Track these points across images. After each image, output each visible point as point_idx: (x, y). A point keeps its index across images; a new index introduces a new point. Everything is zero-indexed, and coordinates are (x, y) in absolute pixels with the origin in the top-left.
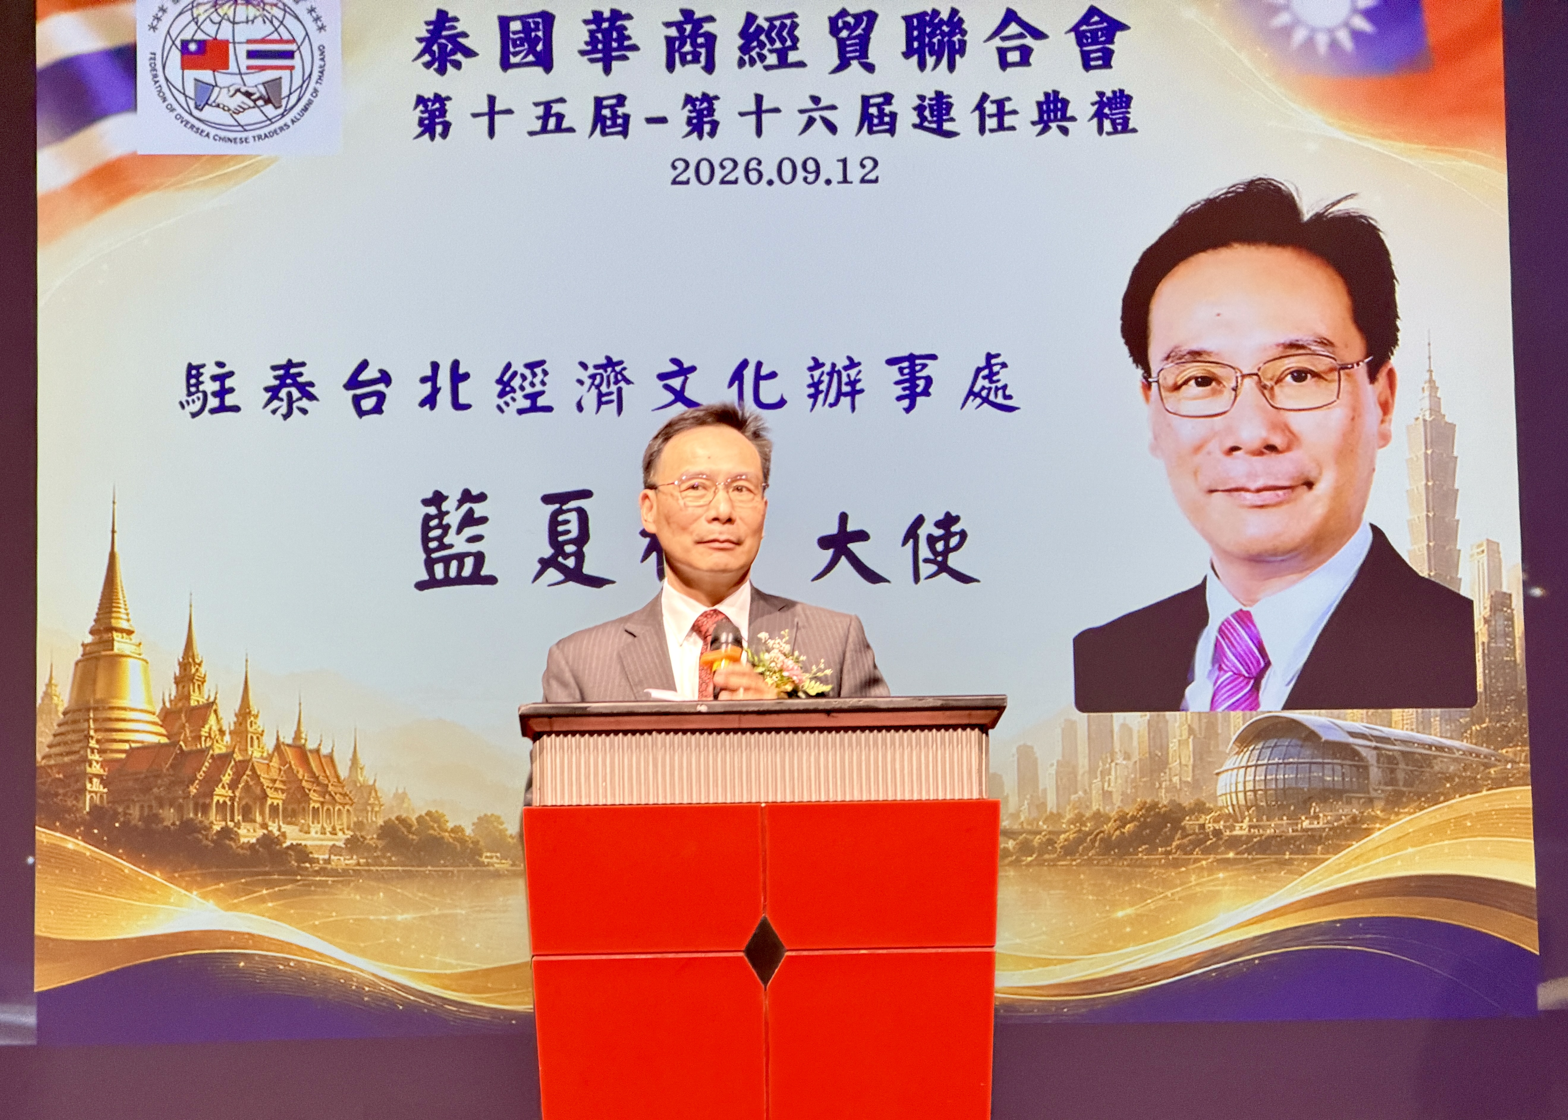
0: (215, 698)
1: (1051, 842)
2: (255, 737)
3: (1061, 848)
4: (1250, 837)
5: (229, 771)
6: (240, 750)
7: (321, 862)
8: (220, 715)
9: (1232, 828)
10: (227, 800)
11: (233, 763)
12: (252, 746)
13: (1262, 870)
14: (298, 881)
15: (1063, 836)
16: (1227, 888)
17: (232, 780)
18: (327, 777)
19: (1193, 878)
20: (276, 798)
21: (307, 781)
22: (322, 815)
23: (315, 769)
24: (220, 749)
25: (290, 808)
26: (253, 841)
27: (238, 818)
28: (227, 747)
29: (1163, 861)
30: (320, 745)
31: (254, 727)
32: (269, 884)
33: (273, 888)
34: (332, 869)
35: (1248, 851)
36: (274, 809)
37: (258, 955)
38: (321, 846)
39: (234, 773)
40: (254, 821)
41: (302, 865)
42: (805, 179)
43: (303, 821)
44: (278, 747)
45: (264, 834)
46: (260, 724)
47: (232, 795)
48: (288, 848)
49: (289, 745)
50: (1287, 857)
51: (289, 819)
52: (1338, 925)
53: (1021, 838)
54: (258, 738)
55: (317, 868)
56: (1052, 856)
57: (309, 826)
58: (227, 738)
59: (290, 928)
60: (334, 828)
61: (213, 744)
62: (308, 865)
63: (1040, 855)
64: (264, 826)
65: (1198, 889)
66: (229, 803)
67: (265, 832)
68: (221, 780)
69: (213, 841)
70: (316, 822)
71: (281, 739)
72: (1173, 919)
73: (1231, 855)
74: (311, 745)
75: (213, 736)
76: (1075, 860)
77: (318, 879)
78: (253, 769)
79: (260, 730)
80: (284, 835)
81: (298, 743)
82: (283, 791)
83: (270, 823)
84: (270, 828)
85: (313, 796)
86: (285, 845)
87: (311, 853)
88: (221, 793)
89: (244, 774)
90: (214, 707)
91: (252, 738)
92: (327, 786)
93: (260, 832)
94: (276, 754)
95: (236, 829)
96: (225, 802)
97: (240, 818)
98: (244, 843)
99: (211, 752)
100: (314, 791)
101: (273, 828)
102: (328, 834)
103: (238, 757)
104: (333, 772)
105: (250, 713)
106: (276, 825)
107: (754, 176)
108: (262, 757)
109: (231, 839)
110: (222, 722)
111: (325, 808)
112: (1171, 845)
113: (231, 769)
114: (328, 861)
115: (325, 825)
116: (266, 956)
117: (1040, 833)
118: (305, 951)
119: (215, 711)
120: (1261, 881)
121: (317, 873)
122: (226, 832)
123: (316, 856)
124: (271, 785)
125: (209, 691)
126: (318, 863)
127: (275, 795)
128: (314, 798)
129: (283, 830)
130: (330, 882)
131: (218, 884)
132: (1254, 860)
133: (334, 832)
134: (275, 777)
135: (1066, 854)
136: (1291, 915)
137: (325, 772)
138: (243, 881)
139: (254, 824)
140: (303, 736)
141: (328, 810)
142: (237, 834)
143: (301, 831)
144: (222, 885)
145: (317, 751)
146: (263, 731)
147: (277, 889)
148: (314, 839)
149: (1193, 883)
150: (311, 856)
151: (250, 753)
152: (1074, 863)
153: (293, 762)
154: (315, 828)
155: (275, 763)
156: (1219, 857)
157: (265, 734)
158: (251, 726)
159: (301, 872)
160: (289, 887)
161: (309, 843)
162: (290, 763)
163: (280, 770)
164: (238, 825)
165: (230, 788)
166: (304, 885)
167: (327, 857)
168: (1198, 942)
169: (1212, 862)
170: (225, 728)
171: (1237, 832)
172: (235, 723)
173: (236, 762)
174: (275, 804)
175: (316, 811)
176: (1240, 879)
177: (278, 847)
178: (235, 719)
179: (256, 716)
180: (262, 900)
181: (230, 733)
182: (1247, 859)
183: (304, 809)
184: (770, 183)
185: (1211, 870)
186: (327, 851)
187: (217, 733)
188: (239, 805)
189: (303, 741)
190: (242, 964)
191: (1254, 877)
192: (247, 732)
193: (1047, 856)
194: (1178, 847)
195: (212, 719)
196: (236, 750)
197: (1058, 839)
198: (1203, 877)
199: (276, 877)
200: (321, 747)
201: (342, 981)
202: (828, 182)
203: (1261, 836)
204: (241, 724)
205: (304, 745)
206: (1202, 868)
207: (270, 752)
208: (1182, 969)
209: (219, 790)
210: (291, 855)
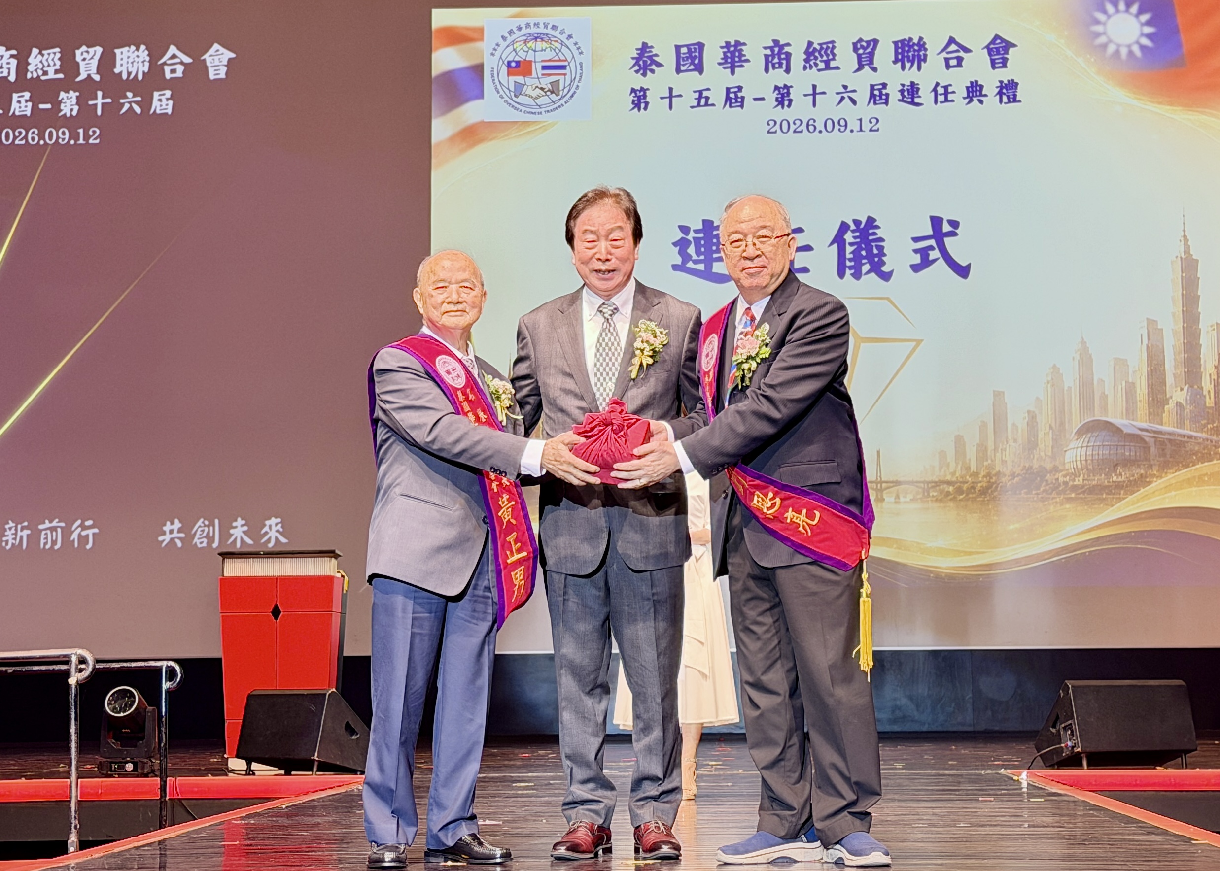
1: (973, 488)
3: (979, 491)
4: (1083, 486)
9: (1074, 480)
13: (1090, 503)
15: (979, 485)
16: (1070, 513)
19: (1052, 508)
29: (1035, 498)
35: (1084, 492)
42: (839, 130)
50: (1104, 496)
52: (1133, 533)
53: (956, 486)
56: (974, 495)
65: (1054, 514)
72: (1041, 530)
73: (1073, 495)
107: (811, 128)
112: (1039, 489)
117: (967, 482)
120: (1090, 510)
132: (1085, 498)
135: (981, 494)
136: (1106, 528)
149: (1052, 510)
152: (985, 499)
156: (1066, 496)
169: (1062, 499)
171: (1076, 483)
176: (1078, 508)
182: (1082, 497)
184: (820, 132)
185: (1062, 503)
191: (1086, 508)
193: (971, 496)
194: (1043, 491)
197: (977, 486)
198: (1057, 507)
202: (852, 131)
203: (1090, 485)
206: (1057, 503)
208: (1046, 557)
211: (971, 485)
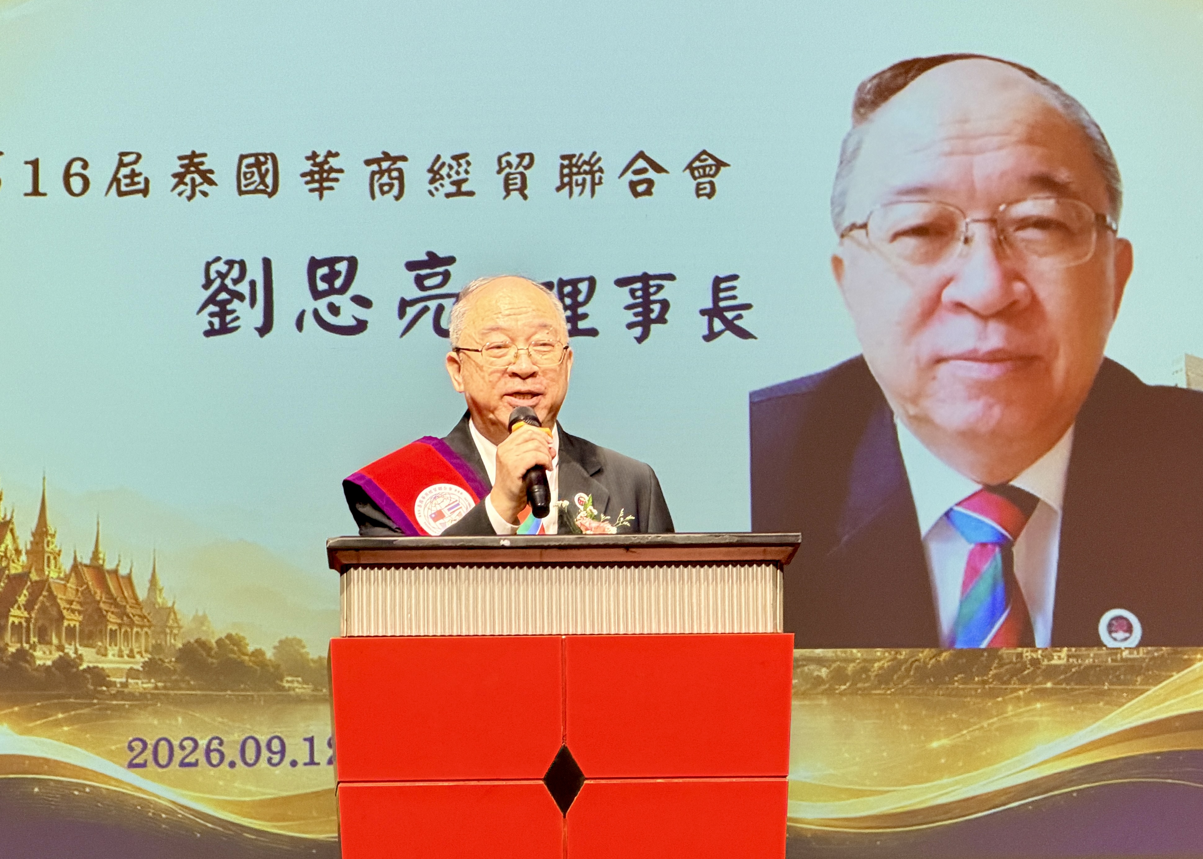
0: (12, 517)
1: (865, 670)
2: (52, 558)
3: (876, 676)
4: (1068, 667)
5: (25, 592)
6: (36, 570)
7: (118, 685)
8: (17, 533)
9: (1051, 658)
10: (23, 621)
11: (29, 583)
12: (49, 566)
13: (1080, 701)
14: (95, 704)
15: (876, 665)
16: (1044, 719)
17: (28, 601)
18: (125, 598)
19: (1010, 708)
20: (73, 620)
21: (104, 602)
22: (120, 637)
23: (113, 591)
24: (16, 569)
25: (86, 630)
26: (49, 663)
27: (34, 639)
28: (23, 567)
29: (979, 691)
30: (118, 565)
31: (51, 547)
32: (65, 708)
33: (68, 712)
34: (130, 693)
35: (1067, 681)
36: (71, 631)
37: (51, 780)
38: (118, 669)
39: (30, 594)
40: (50, 643)
41: (99, 689)
43: (100, 644)
44: (76, 567)
45: (60, 656)
46: (56, 544)
47: (27, 616)
48: (84, 670)
49: (86, 566)
50: (1106, 687)
51: (85, 642)
52: (1158, 758)
53: (834, 665)
54: (55, 558)
55: (113, 692)
56: (866, 685)
57: (106, 649)
58: (23, 558)
59: (86, 753)
60: (131, 651)
61: (8, 564)
62: (104, 688)
63: (854, 684)
64: (60, 648)
65: (1015, 720)
66: (24, 624)
67: (61, 654)
68: (16, 601)
69: (8, 663)
70: (113, 644)
71: (79, 559)
72: (989, 750)
73: (1049, 685)
74: (109, 566)
75: (9, 555)
76: (889, 689)
77: (114, 702)
78: (50, 591)
79: (57, 549)
80: (80, 657)
81: (95, 564)
82: (80, 612)
83: (67, 646)
84: (66, 651)
85: (111, 617)
86: (81, 668)
87: (109, 676)
88: (17, 615)
89: (40, 594)
90: (11, 526)
91: (49, 558)
92: (125, 607)
93: (57, 655)
94: (73, 574)
95: (31, 651)
96: (20, 623)
97: (36, 640)
98: (39, 665)
99: (7, 572)
100: (113, 613)
101: (70, 650)
102: (126, 657)
103: (34, 576)
104: (130, 593)
105: (47, 531)
106: (72, 647)
108: (59, 578)
109: (27, 662)
110: (19, 541)
111: (123, 630)
112: (987, 674)
113: (27, 589)
114: (125, 685)
115: (123, 648)
116: (61, 782)
117: (853, 661)
118: (100, 777)
119: (12, 531)
120: (1079, 712)
121: (114, 697)
122: (21, 654)
123: (113, 679)
124: (68, 606)
125: (5, 509)
126: (116, 686)
127: (72, 616)
128: (111, 620)
129: (80, 652)
130: (127, 706)
131: (12, 707)
132: (1072, 690)
133: (131, 655)
134: (72, 598)
135: (880, 683)
136: (1110, 747)
137: (123, 593)
138: (38, 704)
139: (48, 646)
140: (101, 556)
141: (126, 632)
142: (32, 656)
143: (98, 653)
144: (16, 709)
145: (115, 572)
146: (60, 551)
147: (73, 713)
148: (111, 662)
149: (1010, 713)
150: (108, 679)
151: (47, 573)
152: (889, 692)
153: (90, 583)
154: (112, 651)
155: (72, 584)
156: (1036, 687)
157: (62, 554)
158: (48, 546)
159: (98, 695)
160: (86, 711)
161: (105, 666)
162: (87, 584)
163: (77, 590)
164: (33, 647)
165: (25, 609)
166: (100, 709)
167: (124, 680)
168: (1014, 774)
169: (1029, 692)
170: (22, 547)
171: (1055, 662)
172: (32, 543)
173: (32, 583)
174: (72, 625)
175: (113, 633)
176: (1058, 710)
177: (75, 670)
178: (32, 539)
179: (53, 536)
180: (58, 723)
181: (27, 552)
182: (1065, 689)
183: (101, 632)
185: (1028, 700)
186: (125, 675)
187: (13, 552)
188: (35, 625)
189: (101, 562)
190: (36, 790)
191: (1072, 708)
192: (43, 551)
193: (860, 685)
194: (995, 676)
195: (9, 537)
196: (33, 570)
197: (873, 667)
198: (1020, 708)
199: (72, 700)
200: (120, 568)
201: (139, 808)
203: (1080, 665)
204: (37, 544)
205: (102, 565)
206: (1018, 698)
207: (68, 572)
208: (997, 802)
209: (14, 611)
210: (87, 679)
211: (861, 665)
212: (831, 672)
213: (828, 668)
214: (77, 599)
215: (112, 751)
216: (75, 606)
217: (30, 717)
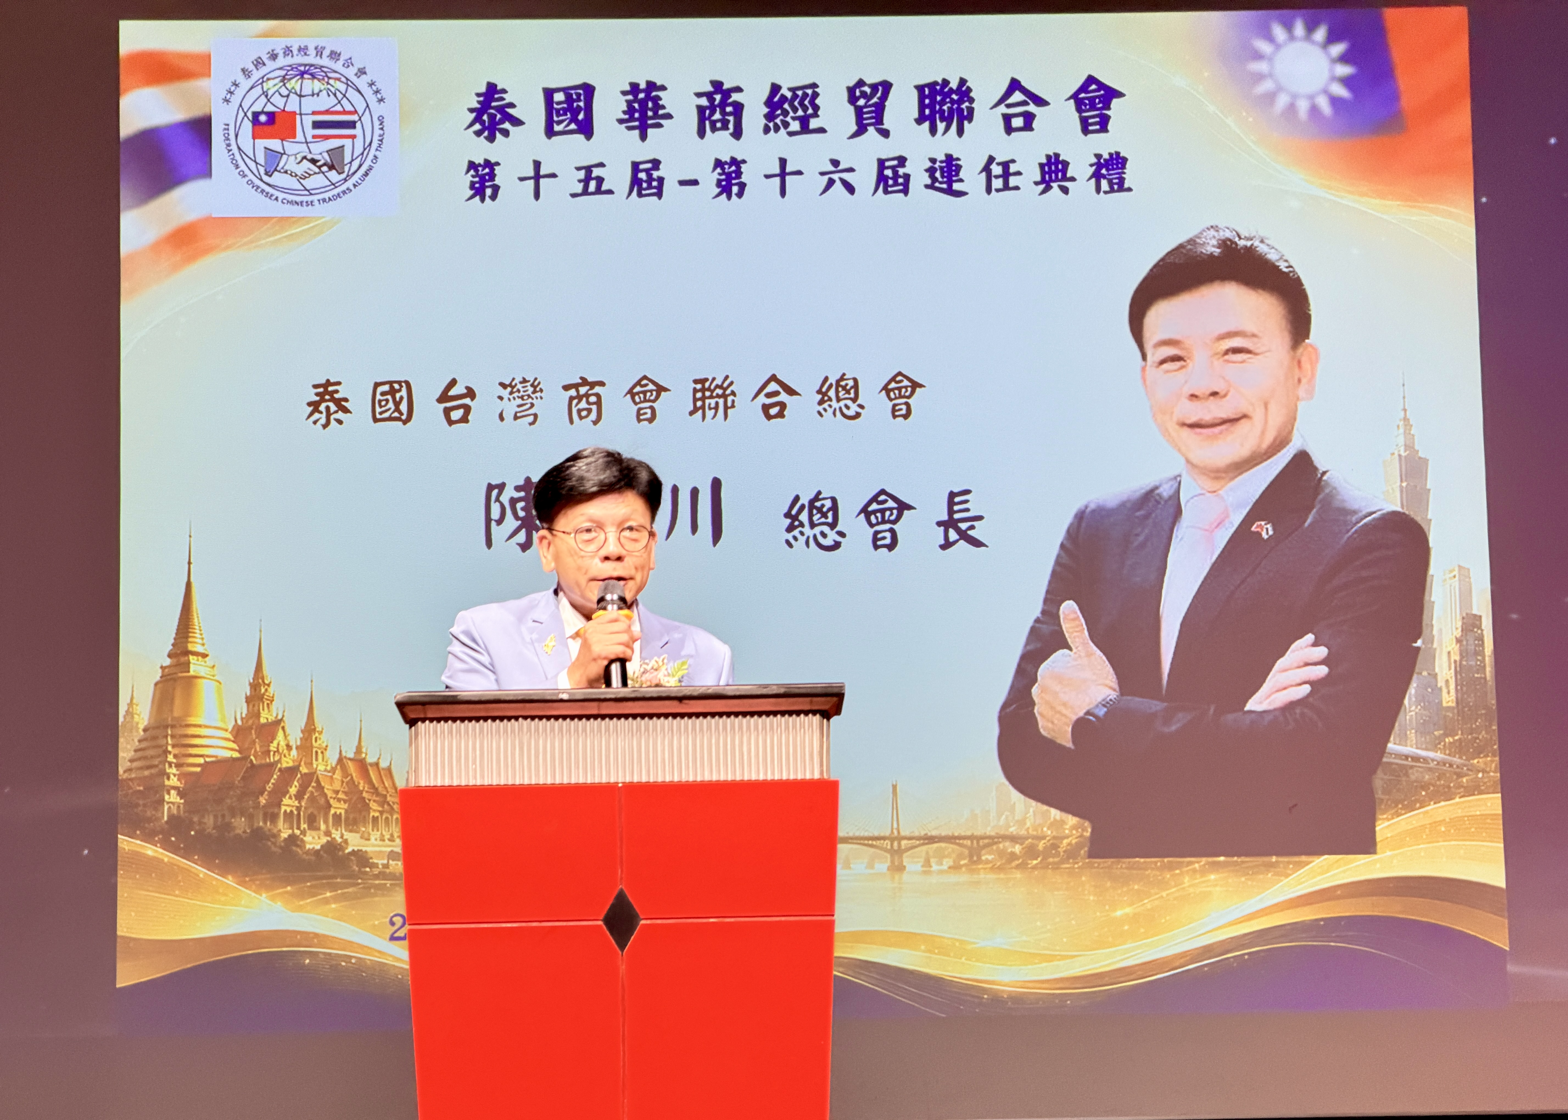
0: (283, 716)
2: (319, 752)
5: (296, 783)
6: (305, 763)
7: (380, 866)
8: (288, 731)
10: (294, 809)
11: (299, 776)
12: (317, 760)
13: (1250, 872)
14: (359, 884)
15: (1065, 842)
16: (1218, 889)
17: (298, 792)
18: (386, 788)
19: (1187, 879)
20: (339, 808)
21: (367, 792)
22: (381, 823)
23: (374, 781)
24: (287, 763)
25: (351, 816)
26: (318, 847)
27: (304, 826)
28: (293, 761)
31: (319, 742)
32: (333, 887)
33: (336, 891)
34: (390, 873)
36: (337, 818)
37: (322, 952)
38: (381, 852)
39: (300, 785)
40: (319, 829)
41: (363, 870)
43: (363, 829)
44: (341, 760)
45: (328, 841)
46: (323, 740)
47: (298, 805)
48: (349, 853)
49: (350, 759)
51: (351, 827)
52: (1322, 923)
53: (1027, 842)
54: (322, 753)
55: (377, 872)
56: (1056, 860)
57: (369, 834)
58: (294, 752)
59: (352, 928)
60: (392, 835)
61: (281, 758)
62: (368, 869)
63: (1045, 858)
64: (328, 833)
65: (1191, 890)
66: (295, 812)
67: (329, 839)
68: (288, 792)
69: (281, 847)
70: (375, 830)
71: (344, 754)
74: (370, 759)
75: (281, 751)
76: (1077, 863)
77: (377, 882)
78: (318, 782)
79: (324, 745)
80: (346, 841)
81: (358, 757)
82: (345, 801)
83: (333, 831)
84: (333, 836)
85: (374, 806)
86: (347, 851)
87: (371, 858)
88: (288, 804)
89: (309, 785)
90: (282, 724)
91: (317, 752)
92: (385, 796)
93: (324, 840)
94: (339, 767)
95: (302, 836)
96: (292, 811)
97: (306, 826)
98: (309, 849)
99: (279, 766)
100: (374, 801)
101: (336, 835)
102: (387, 841)
103: (304, 770)
104: (390, 782)
105: (315, 729)
106: (339, 832)
108: (326, 770)
109: (298, 846)
110: (289, 738)
111: (384, 817)
113: (298, 781)
114: (386, 866)
115: (384, 833)
116: (330, 954)
117: (1044, 838)
118: (365, 949)
119: (283, 728)
120: (1250, 883)
121: (377, 877)
122: (292, 839)
123: (376, 861)
124: (334, 796)
125: (277, 709)
126: (377, 867)
127: (337, 805)
128: (374, 808)
129: (345, 837)
130: (388, 885)
131: (286, 887)
133: (392, 839)
134: (338, 788)
136: (1278, 914)
137: (383, 783)
138: (309, 884)
139: (317, 832)
140: (364, 750)
141: (387, 818)
142: (302, 841)
143: (362, 838)
144: (289, 888)
146: (327, 746)
147: (339, 892)
148: (374, 846)
150: (371, 861)
151: (315, 766)
153: (354, 775)
154: (375, 835)
155: (338, 775)
157: (329, 749)
158: (316, 741)
159: (361, 876)
160: (350, 890)
161: (368, 849)
162: (351, 775)
163: (343, 782)
164: (304, 833)
165: (296, 799)
166: (364, 888)
167: (385, 862)
168: (1191, 939)
170: (292, 743)
172: (301, 739)
173: (301, 775)
174: (338, 813)
175: (375, 819)
176: (1230, 881)
177: (340, 853)
178: (301, 735)
179: (320, 733)
180: (326, 901)
181: (297, 748)
183: (365, 817)
186: (386, 858)
187: (285, 747)
188: (304, 815)
189: (363, 755)
190: (307, 961)
192: (312, 746)
193: (1051, 860)
195: (280, 735)
196: (303, 763)
199: (339, 880)
200: (380, 760)
201: (400, 976)
204: (306, 740)
205: (364, 759)
206: (1195, 871)
207: (334, 766)
208: (1177, 964)
209: (286, 801)
210: (352, 860)
211: (1051, 842)
212: (1023, 849)
213: (1021, 844)
214: (342, 789)
215: (374, 926)
216: (341, 796)
217: (301, 895)
